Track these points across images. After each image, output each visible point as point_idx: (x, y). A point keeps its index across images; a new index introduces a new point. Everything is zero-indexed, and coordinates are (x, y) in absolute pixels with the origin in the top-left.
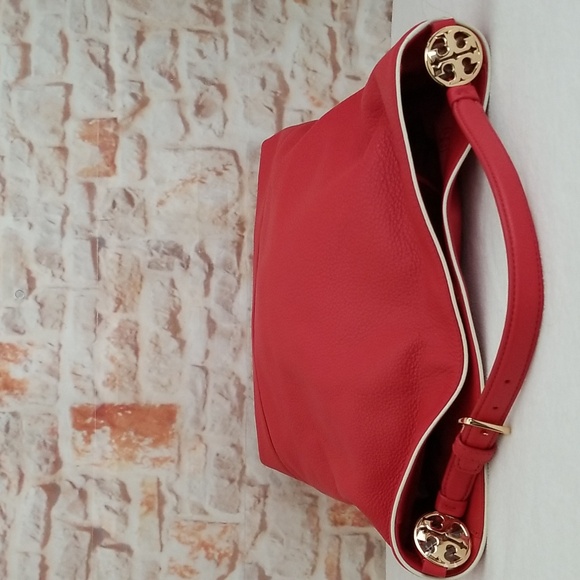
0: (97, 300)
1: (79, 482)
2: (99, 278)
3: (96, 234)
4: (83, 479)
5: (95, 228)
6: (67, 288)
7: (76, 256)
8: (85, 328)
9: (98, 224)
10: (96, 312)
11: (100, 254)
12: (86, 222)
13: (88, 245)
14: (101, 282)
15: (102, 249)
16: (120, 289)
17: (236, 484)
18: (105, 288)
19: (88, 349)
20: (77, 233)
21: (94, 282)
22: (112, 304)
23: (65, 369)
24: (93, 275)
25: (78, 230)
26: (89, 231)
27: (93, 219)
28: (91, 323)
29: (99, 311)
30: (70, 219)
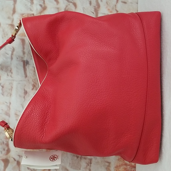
0: (25, 85)
1: (17, 158)
2: (26, 76)
3: (25, 59)
4: (19, 157)
5: (25, 57)
6: (13, 80)
7: (17, 68)
8: (20, 96)
9: (26, 55)
10: (24, 90)
11: (27, 67)
12: (21, 54)
13: (22, 63)
14: (27, 78)
15: (28, 65)
16: (34, 81)
17: (79, 158)
18: (28, 80)
19: (21, 105)
20: (17, 58)
21: (24, 78)
22: (31, 87)
23: (12, 113)
24: (24, 75)
25: (18, 57)
26: (22, 58)
27: (24, 53)
28: (23, 95)
29: (26, 89)
30: (14, 53)
